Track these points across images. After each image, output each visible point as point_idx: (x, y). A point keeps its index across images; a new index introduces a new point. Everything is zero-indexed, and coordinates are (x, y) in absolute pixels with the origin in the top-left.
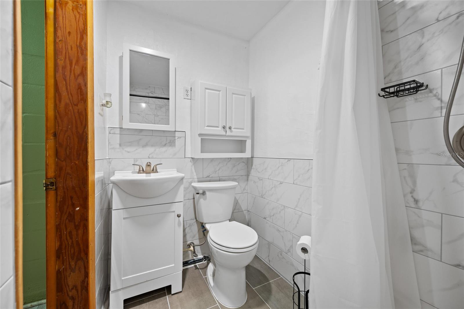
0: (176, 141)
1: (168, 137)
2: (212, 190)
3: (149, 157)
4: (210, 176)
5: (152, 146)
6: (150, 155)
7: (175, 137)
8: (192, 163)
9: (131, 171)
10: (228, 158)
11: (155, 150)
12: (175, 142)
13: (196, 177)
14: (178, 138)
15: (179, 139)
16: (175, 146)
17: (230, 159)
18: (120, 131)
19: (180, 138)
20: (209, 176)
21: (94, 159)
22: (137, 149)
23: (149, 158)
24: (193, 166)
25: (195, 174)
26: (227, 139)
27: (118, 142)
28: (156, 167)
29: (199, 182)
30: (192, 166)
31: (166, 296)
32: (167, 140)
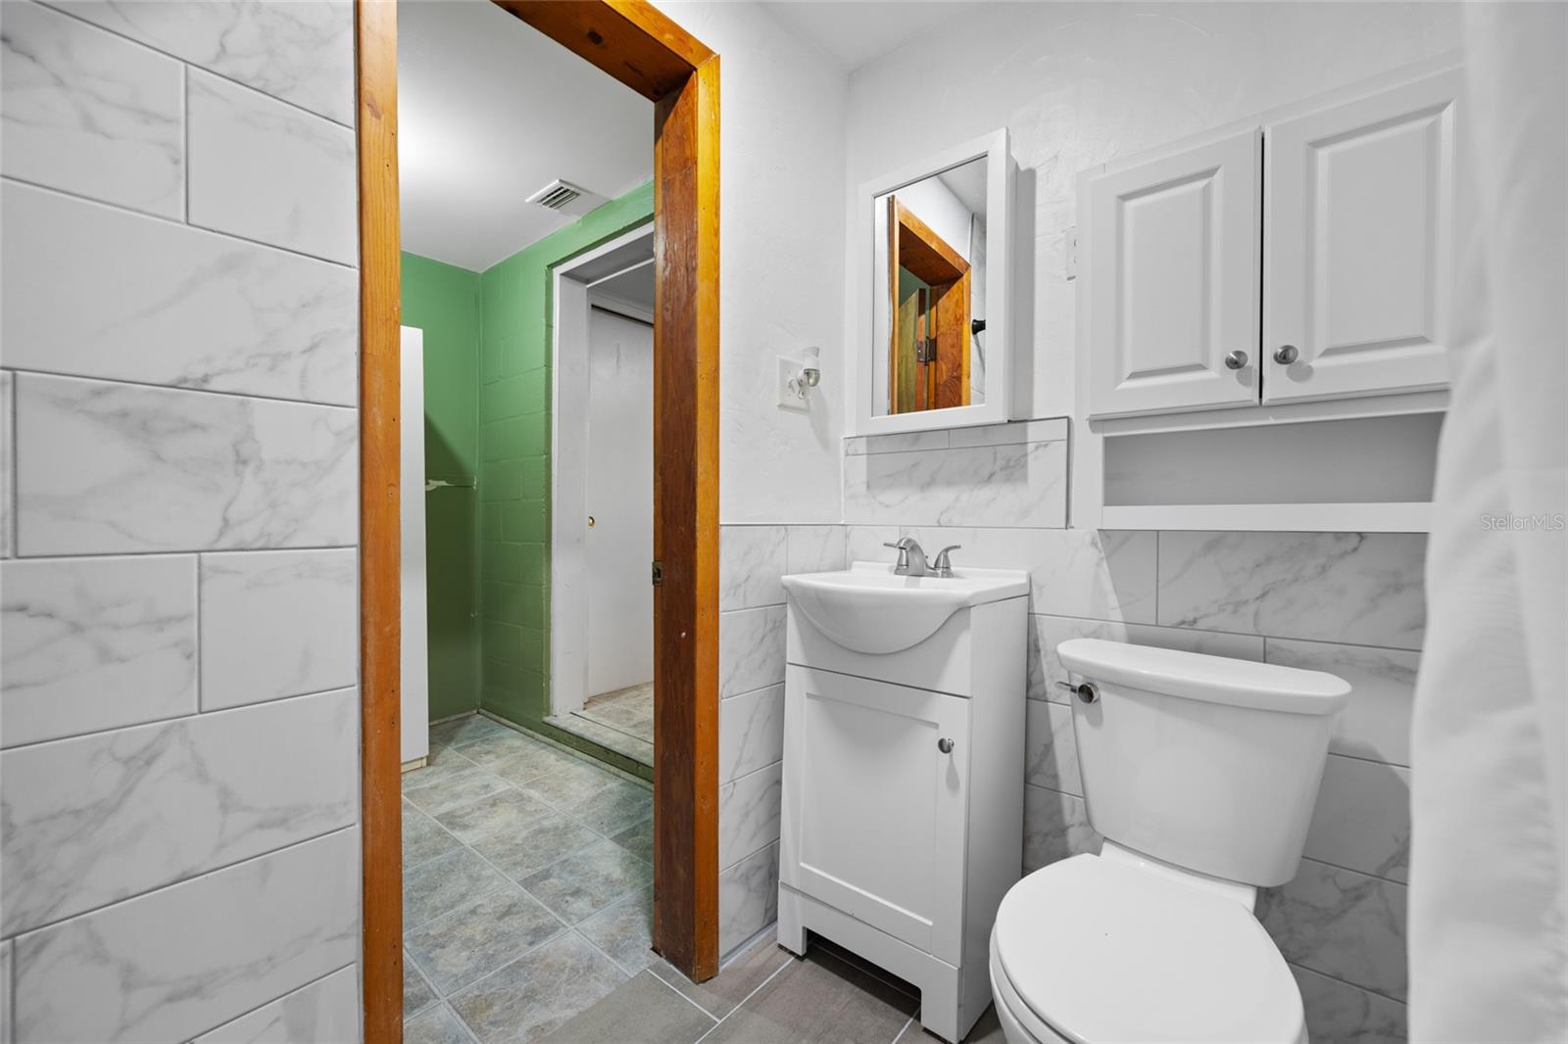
0: (1030, 458)
1: (997, 448)
2: (1130, 688)
3: (938, 522)
4: (1201, 624)
5: (949, 483)
6: (942, 514)
7: (1026, 443)
8: (1100, 552)
9: (887, 565)
10: (1339, 536)
11: (957, 499)
12: (1026, 462)
13: (1117, 615)
14: (1037, 448)
15: (1040, 451)
16: (1024, 478)
17: (1354, 541)
18: (869, 444)
19: (1046, 446)
20: (1195, 621)
21: (718, 522)
22: (906, 498)
23: (940, 526)
24: (1105, 564)
25: (1113, 600)
26: (1272, 421)
27: (864, 478)
28: (946, 557)
29: (1134, 640)
30: (1098, 565)
31: (911, 1016)
32: (995, 460)
